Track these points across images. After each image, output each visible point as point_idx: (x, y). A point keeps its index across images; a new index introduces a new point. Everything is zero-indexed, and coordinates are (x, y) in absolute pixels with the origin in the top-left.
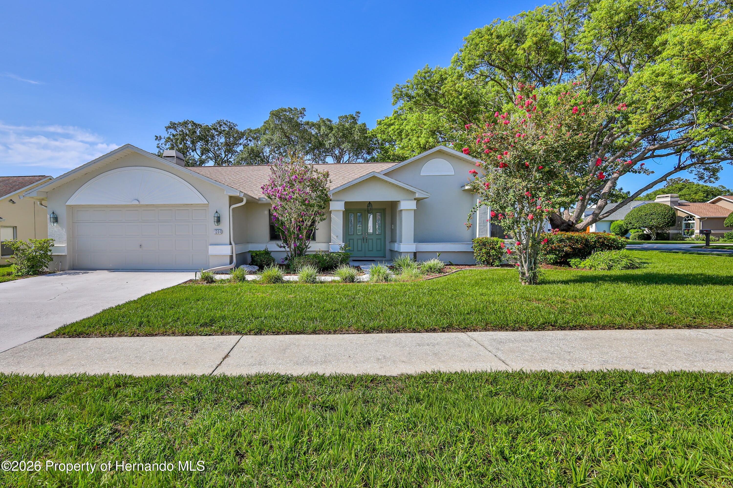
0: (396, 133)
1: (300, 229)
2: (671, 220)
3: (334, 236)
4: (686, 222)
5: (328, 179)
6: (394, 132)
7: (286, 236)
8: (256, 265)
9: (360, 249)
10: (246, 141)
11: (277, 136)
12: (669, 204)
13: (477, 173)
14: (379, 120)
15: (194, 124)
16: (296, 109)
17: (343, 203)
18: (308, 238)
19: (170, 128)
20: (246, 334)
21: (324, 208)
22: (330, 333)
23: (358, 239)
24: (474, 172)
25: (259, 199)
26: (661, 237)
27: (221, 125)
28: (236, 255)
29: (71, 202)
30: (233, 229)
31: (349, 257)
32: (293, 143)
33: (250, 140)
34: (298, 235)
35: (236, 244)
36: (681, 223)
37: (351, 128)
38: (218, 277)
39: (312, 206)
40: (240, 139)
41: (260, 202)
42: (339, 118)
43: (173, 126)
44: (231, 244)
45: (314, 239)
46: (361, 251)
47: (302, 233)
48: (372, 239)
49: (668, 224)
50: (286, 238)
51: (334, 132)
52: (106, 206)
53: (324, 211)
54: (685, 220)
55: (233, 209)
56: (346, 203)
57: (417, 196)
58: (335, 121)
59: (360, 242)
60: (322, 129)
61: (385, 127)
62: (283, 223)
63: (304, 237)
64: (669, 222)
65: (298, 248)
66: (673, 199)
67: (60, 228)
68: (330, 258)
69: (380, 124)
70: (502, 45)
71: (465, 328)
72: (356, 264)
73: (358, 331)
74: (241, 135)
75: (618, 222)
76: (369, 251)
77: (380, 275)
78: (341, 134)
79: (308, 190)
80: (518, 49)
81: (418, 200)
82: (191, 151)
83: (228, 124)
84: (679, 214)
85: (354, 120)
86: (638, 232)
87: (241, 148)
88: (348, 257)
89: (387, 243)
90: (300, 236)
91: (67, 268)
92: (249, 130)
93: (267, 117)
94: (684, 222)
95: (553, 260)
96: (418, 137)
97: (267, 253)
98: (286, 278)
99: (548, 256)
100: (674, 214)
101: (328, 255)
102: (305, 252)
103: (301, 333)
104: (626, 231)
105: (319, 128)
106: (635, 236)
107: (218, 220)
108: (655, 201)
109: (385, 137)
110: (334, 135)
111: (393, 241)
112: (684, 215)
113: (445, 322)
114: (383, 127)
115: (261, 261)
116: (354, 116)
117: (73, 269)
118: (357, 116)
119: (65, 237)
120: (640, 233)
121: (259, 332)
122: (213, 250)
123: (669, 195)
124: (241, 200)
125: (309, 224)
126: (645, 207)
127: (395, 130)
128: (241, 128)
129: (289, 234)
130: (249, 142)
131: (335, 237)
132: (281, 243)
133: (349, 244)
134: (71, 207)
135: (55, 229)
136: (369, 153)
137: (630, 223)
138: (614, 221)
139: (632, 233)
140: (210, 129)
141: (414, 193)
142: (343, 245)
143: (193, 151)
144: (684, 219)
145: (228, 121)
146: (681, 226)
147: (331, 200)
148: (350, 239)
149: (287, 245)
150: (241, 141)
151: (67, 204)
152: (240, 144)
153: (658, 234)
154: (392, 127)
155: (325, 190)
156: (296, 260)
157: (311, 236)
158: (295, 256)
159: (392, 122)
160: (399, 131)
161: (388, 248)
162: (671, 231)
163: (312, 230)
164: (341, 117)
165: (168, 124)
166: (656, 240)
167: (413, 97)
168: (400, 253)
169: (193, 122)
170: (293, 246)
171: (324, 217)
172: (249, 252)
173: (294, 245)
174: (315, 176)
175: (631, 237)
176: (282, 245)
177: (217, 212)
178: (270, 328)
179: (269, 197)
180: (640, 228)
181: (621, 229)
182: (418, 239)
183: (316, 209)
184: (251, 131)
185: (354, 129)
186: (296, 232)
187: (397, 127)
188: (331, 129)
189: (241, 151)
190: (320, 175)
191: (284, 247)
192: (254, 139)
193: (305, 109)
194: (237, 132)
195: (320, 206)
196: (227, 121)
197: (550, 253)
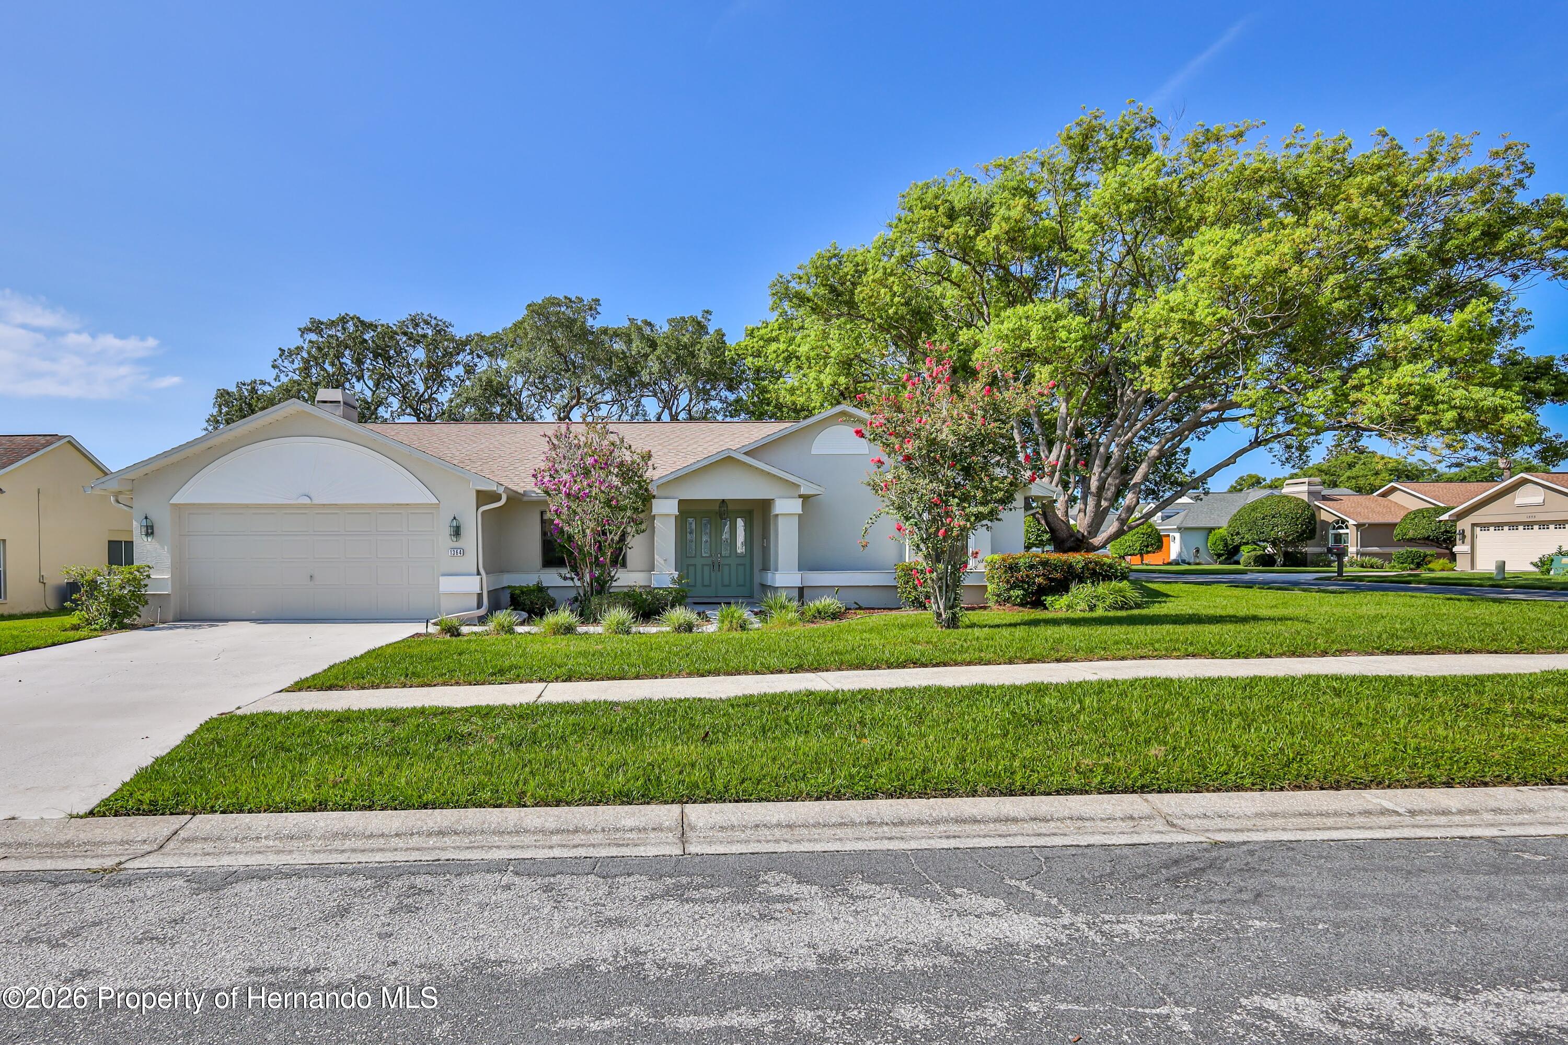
0: (780, 358)
1: (600, 548)
2: (1307, 527)
3: (659, 560)
4: (1334, 532)
5: (650, 463)
6: (778, 356)
7: (575, 559)
8: (523, 610)
9: (706, 583)
10: (469, 357)
11: (541, 355)
12: (1305, 497)
13: (882, 463)
14: (750, 327)
15: (362, 322)
16: (581, 300)
17: (676, 502)
18: (614, 563)
19: (310, 330)
20: (552, 682)
21: (643, 511)
22: (656, 678)
23: (703, 565)
24: (879, 461)
25: (525, 494)
26: (1294, 560)
27: (417, 325)
28: (489, 592)
29: (180, 498)
30: (483, 548)
31: (686, 596)
32: (575, 367)
33: (479, 356)
34: (596, 558)
35: (487, 573)
36: (1327, 533)
37: (693, 345)
38: (465, 629)
39: (624, 509)
40: (458, 354)
41: (525, 499)
42: (670, 321)
43: (316, 327)
44: (479, 573)
45: (624, 565)
46: (710, 586)
47: (603, 555)
48: (729, 565)
49: (1302, 535)
50: (576, 564)
51: (658, 351)
52: (247, 506)
53: (641, 516)
54: (1334, 528)
55: (484, 513)
56: (681, 502)
57: (803, 491)
58: (663, 328)
59: (706, 569)
60: (634, 345)
61: (761, 343)
62: (570, 538)
63: (608, 560)
64: (1304, 532)
65: (598, 580)
66: (1313, 488)
67: (158, 546)
68: (654, 597)
69: (751, 334)
70: (951, 230)
71: (816, 669)
72: (701, 608)
73: (690, 675)
74: (461, 346)
75: (1221, 530)
76: (724, 586)
77: (734, 621)
78: (674, 356)
79: (616, 481)
80: (978, 238)
81: (805, 498)
82: (354, 380)
83: (433, 322)
84: (1324, 516)
85: (701, 328)
86: (1255, 550)
87: (459, 370)
88: (684, 597)
89: (756, 571)
90: (602, 559)
91: (171, 618)
92: (478, 335)
93: (521, 313)
94: (1332, 531)
95: (1021, 599)
96: (820, 372)
97: (540, 589)
98: (583, 629)
99: (1012, 592)
100: (1313, 516)
101: (648, 593)
102: (610, 587)
103: (620, 679)
104: (1236, 549)
105: (629, 342)
106: (1249, 558)
107: (457, 532)
108: (1283, 491)
109: (760, 364)
110: (658, 358)
111: (765, 568)
112: (1330, 519)
113: (795, 662)
114: (756, 344)
115: (532, 603)
116: (699, 319)
117: (181, 621)
118: (706, 318)
119: (168, 562)
120: (1259, 553)
121: (569, 679)
122: (447, 585)
123: (1306, 480)
124: (498, 498)
125: (616, 538)
126: (1263, 503)
127: (779, 352)
128: (459, 332)
129: (582, 556)
130: (476, 360)
131: (662, 562)
132: (565, 571)
133: (688, 573)
134: (179, 508)
135: (149, 547)
136: (731, 388)
137: (1238, 534)
138: (1214, 529)
139: (1246, 553)
140: (396, 333)
141: (798, 486)
142: (676, 575)
143: (358, 381)
144: (1331, 527)
145: (434, 315)
146: (1327, 539)
147: (654, 497)
148: (688, 566)
149: (577, 575)
150: (460, 358)
151: (175, 500)
152: (458, 363)
153: (1286, 554)
154: (774, 346)
155: (645, 481)
156: (595, 600)
157: (619, 560)
158: (592, 594)
159: (774, 334)
160: (786, 354)
161: (757, 580)
162: (1310, 549)
163: (621, 549)
164: (673, 320)
165: (305, 323)
166: (1284, 565)
167: (809, 300)
168: (776, 589)
169: (358, 318)
170: (587, 578)
171: (643, 527)
172: (509, 587)
173: (591, 576)
174: (627, 457)
175: (1242, 561)
176: (568, 575)
177: (455, 518)
178: (582, 674)
179: (546, 492)
180: (1255, 543)
181: (1226, 545)
182: (806, 565)
183: (629, 513)
184: (482, 338)
185: (698, 346)
186: (593, 553)
187: (782, 346)
188: (653, 345)
189: (458, 377)
190: (635, 457)
191: (572, 579)
192: (490, 354)
193: (598, 300)
194: (452, 340)
195: (636, 510)
196: (430, 315)
197: (1015, 587)
